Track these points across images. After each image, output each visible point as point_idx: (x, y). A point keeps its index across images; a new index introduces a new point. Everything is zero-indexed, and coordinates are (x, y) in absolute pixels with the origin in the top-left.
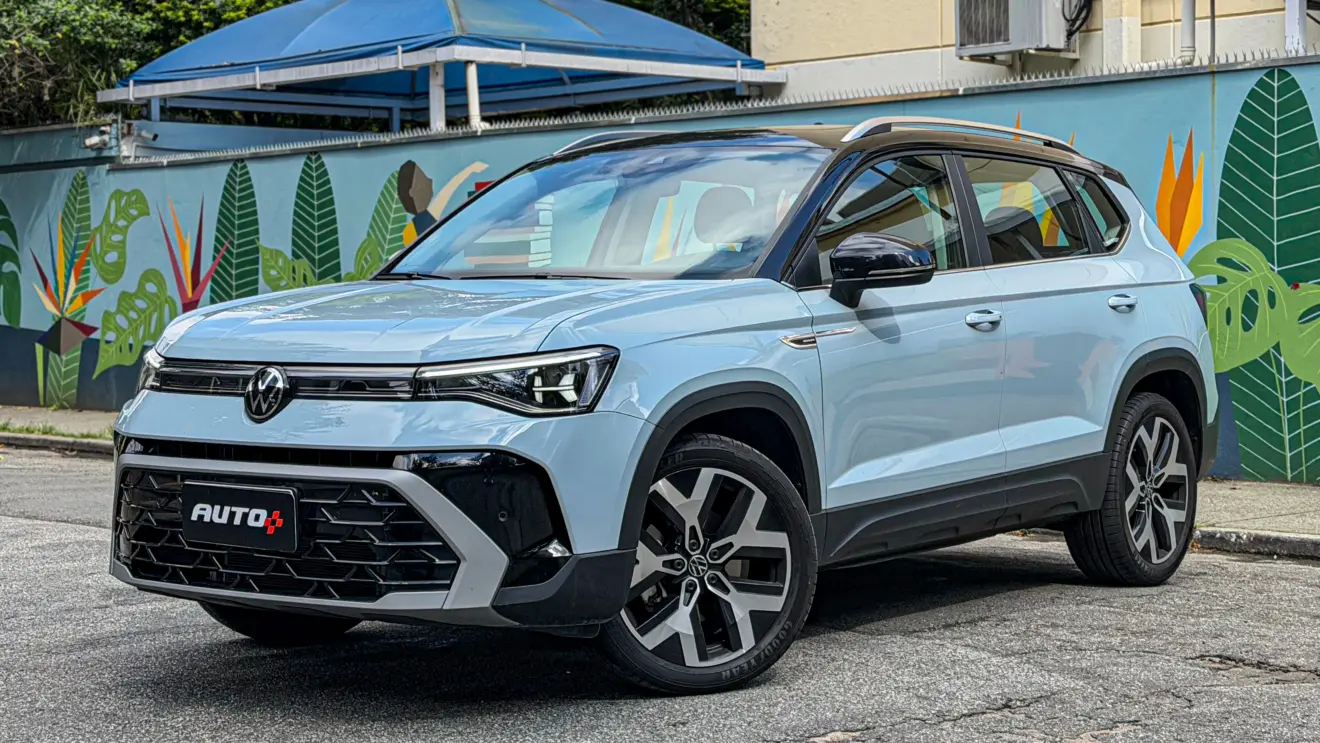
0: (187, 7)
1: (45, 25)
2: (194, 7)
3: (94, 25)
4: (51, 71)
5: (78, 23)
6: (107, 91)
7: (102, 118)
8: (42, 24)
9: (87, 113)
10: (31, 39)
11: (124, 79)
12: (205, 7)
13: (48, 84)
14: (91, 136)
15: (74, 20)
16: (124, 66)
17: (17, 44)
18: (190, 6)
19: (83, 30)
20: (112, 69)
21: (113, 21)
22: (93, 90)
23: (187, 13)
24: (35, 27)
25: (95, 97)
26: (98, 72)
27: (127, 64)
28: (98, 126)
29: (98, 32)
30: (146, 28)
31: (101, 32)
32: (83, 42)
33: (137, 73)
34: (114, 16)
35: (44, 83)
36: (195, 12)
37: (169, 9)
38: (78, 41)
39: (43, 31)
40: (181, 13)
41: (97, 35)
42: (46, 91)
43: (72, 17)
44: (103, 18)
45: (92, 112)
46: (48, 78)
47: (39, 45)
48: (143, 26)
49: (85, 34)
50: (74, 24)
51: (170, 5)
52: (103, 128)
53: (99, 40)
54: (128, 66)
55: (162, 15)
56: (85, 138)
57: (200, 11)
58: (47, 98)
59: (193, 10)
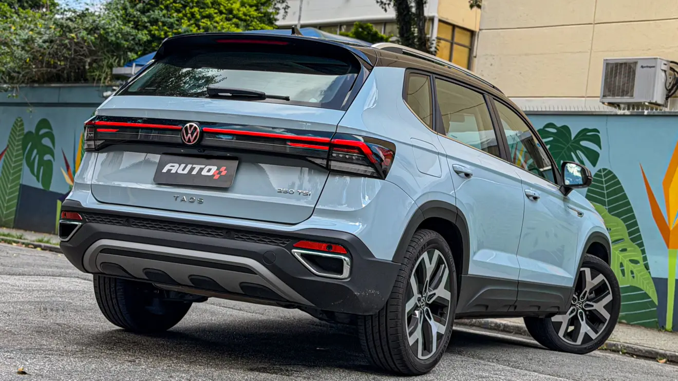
0: (166, 30)
1: (92, 29)
2: (170, 30)
3: (117, 33)
4: (92, 53)
5: (110, 30)
6: (119, 68)
7: (114, 83)
8: (90, 28)
9: (105, 78)
10: (84, 35)
11: (129, 63)
12: (176, 31)
13: (89, 60)
14: (107, 91)
15: (108, 28)
16: (130, 57)
17: (75, 37)
18: (168, 30)
19: (111, 34)
20: (122, 57)
21: (127, 32)
22: (111, 67)
23: (166, 33)
24: (86, 29)
25: (112, 71)
26: (115, 58)
27: (131, 55)
28: (111, 86)
29: (119, 37)
30: (145, 38)
31: (120, 37)
32: (110, 41)
33: (137, 60)
34: (128, 29)
35: (86, 59)
36: (170, 33)
37: (156, 30)
38: (107, 40)
39: (91, 31)
40: (162, 33)
41: (117, 38)
42: (87, 64)
43: (107, 27)
44: (122, 29)
45: (108, 79)
46: (88, 57)
47: (89, 39)
48: (143, 37)
49: (111, 36)
50: (108, 30)
51: (157, 28)
52: (114, 88)
53: (118, 41)
54: (132, 56)
55: (153, 32)
56: (103, 92)
57: (173, 33)
58: (87, 67)
59: (169, 32)
